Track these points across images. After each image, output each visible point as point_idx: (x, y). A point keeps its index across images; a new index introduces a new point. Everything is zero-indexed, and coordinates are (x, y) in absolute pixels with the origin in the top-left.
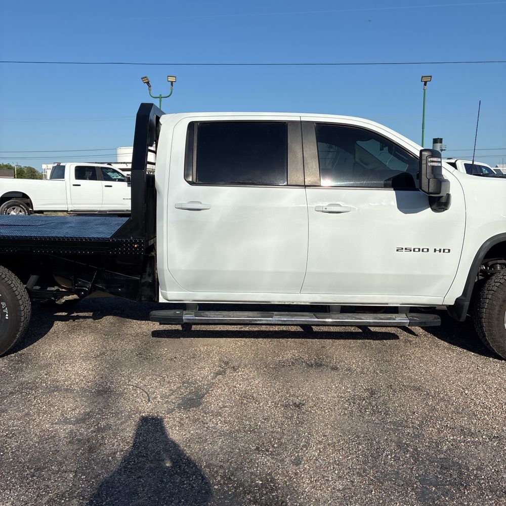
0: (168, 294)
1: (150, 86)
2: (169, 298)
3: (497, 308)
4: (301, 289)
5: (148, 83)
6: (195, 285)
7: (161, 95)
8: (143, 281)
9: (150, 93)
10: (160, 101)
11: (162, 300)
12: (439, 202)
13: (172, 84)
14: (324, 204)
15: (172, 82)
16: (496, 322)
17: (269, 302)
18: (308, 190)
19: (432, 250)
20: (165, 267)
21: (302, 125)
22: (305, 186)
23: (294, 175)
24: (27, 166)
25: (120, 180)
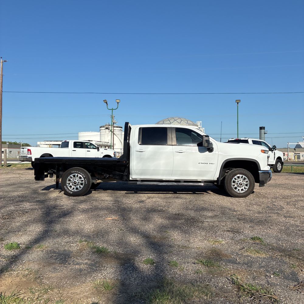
0: (133, 177)
1: (107, 104)
2: (133, 178)
3: (229, 181)
4: (172, 175)
5: (106, 103)
6: (141, 174)
7: (112, 108)
8: (124, 174)
9: (107, 107)
10: (112, 111)
11: (131, 179)
12: (210, 150)
13: (118, 103)
14: (178, 150)
15: (118, 102)
16: (229, 185)
17: (162, 179)
18: (173, 146)
19: (209, 163)
20: (132, 168)
21: (171, 128)
22: (172, 145)
23: (169, 142)
24: (25, 143)
25: (93, 148)
